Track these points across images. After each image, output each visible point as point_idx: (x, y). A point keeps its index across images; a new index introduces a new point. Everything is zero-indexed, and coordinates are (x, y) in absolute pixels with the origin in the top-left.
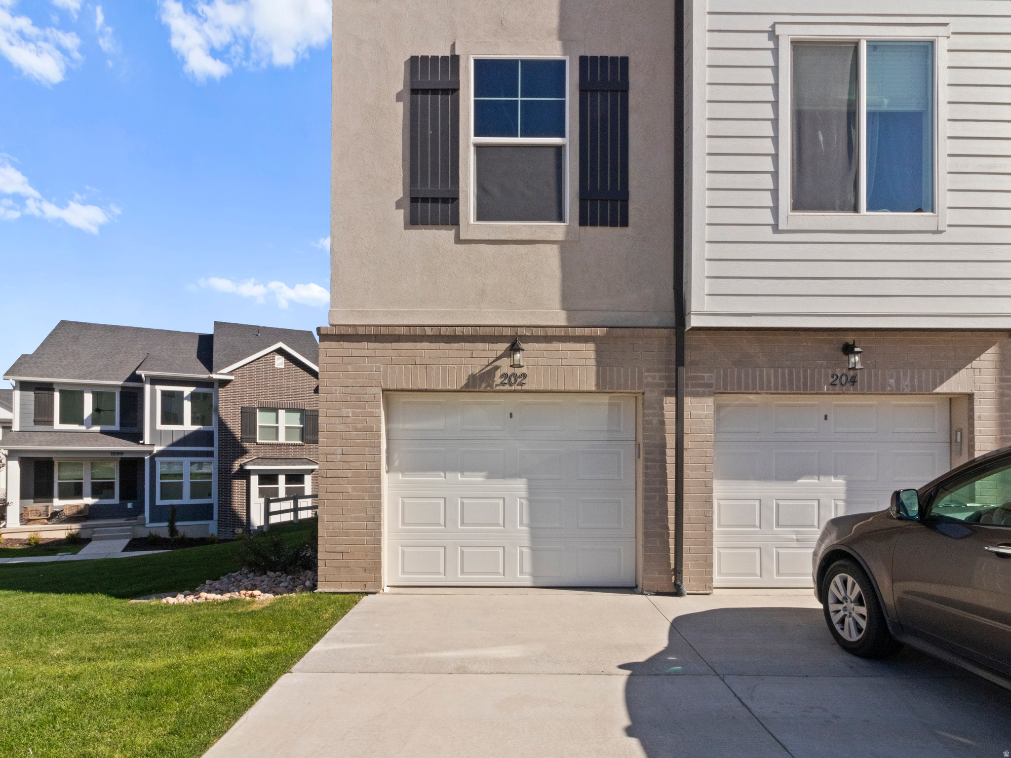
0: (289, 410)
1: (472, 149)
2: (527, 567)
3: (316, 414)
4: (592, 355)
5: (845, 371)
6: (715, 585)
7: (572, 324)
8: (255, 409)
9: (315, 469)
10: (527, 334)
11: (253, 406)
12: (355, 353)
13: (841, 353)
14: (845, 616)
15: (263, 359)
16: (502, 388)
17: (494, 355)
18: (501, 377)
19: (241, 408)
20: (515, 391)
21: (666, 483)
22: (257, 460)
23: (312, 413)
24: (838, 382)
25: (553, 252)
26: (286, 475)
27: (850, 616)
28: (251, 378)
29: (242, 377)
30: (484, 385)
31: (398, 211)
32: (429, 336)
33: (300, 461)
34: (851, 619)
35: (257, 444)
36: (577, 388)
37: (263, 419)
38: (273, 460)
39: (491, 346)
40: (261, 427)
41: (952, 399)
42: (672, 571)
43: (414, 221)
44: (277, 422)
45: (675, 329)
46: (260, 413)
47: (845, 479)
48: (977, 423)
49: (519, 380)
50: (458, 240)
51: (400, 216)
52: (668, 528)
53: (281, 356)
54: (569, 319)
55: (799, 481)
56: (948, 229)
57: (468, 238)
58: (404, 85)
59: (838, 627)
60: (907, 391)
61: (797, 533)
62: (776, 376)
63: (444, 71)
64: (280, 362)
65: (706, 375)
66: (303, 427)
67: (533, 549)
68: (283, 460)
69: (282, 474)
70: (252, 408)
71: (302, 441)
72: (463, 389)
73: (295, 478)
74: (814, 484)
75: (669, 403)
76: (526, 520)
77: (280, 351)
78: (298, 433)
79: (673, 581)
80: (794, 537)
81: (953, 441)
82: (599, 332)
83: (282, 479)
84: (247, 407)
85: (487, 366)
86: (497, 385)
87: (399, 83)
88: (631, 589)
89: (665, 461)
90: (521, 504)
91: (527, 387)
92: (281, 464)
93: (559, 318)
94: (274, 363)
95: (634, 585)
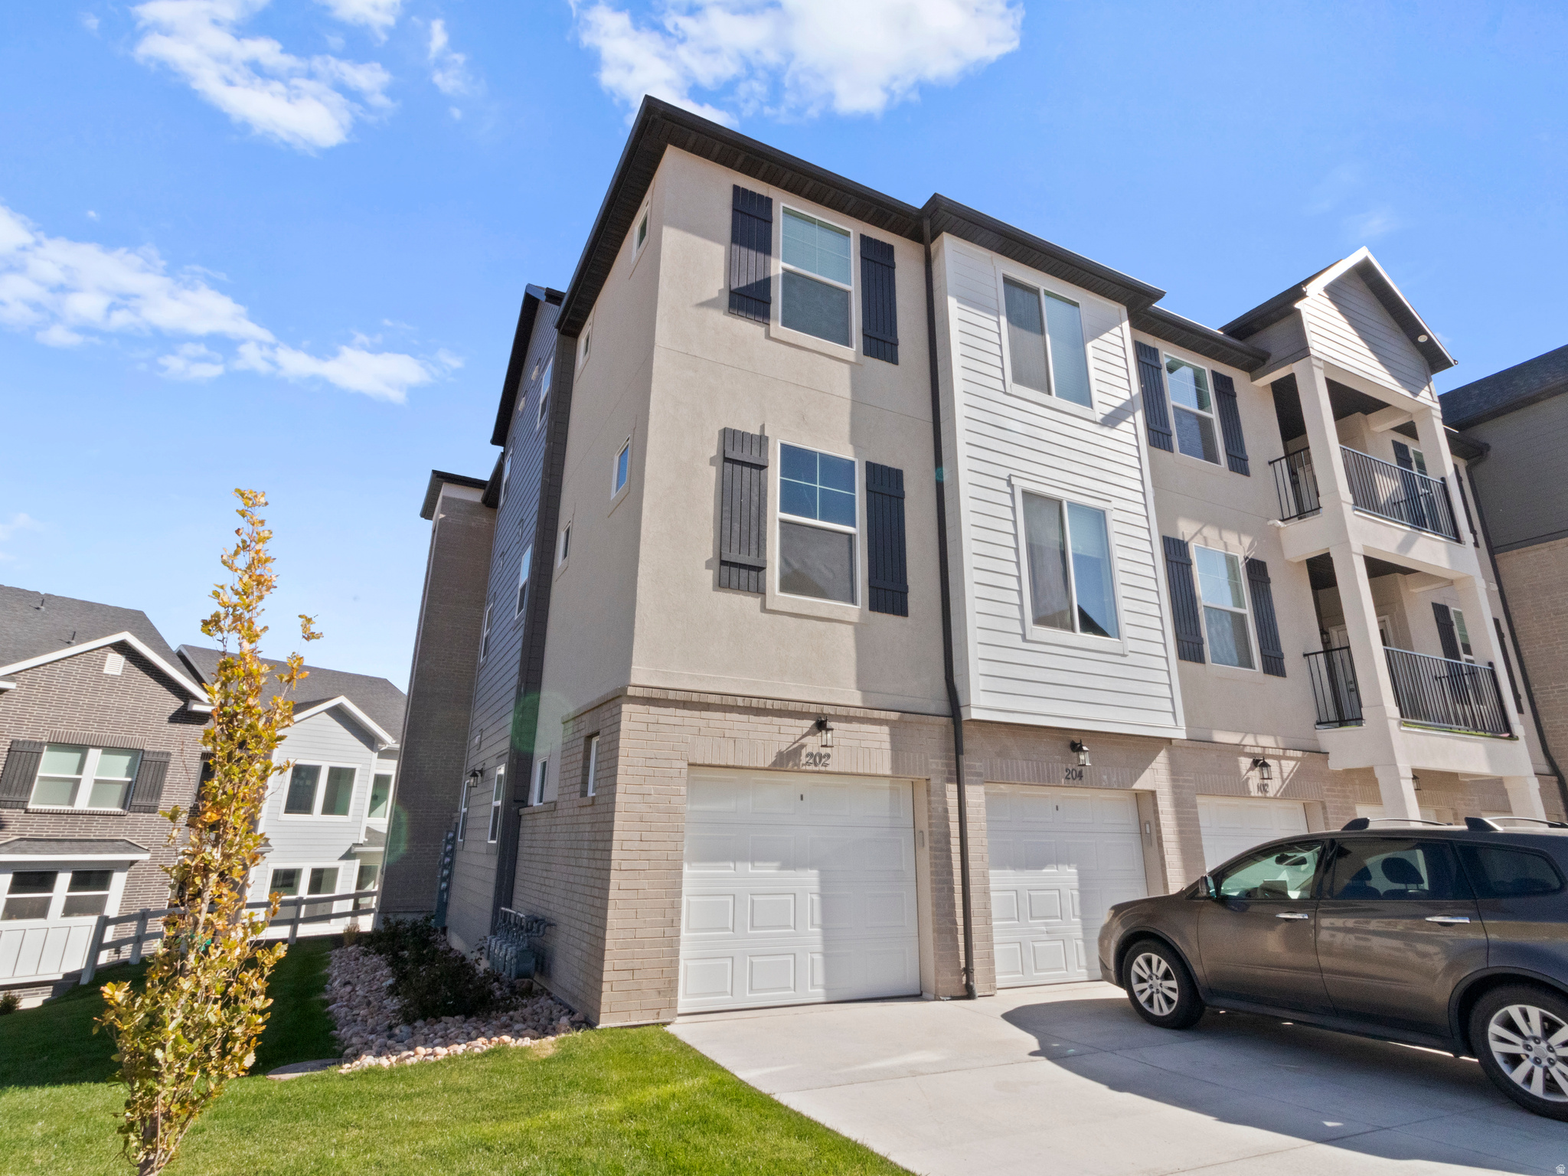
0: (109, 750)
1: (778, 523)
2: (819, 979)
3: (164, 758)
4: (887, 738)
5: (1074, 766)
6: (998, 985)
7: (866, 706)
8: (41, 744)
9: (137, 861)
10: (832, 713)
11: (38, 740)
12: (662, 720)
13: (1069, 750)
14: (1152, 993)
15: (83, 658)
16: (808, 768)
17: (799, 732)
18: (807, 756)
19: (12, 742)
20: (819, 772)
21: (951, 874)
22: (18, 844)
23: (155, 758)
24: (1070, 776)
25: (849, 630)
26: (75, 873)
27: (1158, 992)
28: (47, 690)
29: (30, 686)
30: (790, 764)
31: (707, 571)
32: (739, 707)
33: (111, 844)
34: (1160, 995)
35: (27, 811)
36: (873, 772)
37: (52, 765)
38: (53, 844)
39: (798, 722)
40: (43, 779)
41: (1139, 795)
42: (961, 971)
43: (722, 584)
44: (80, 770)
45: (951, 719)
46: (49, 753)
47: (1077, 869)
48: (1161, 816)
49: (823, 760)
50: (764, 609)
51: (709, 576)
52: (956, 924)
53: (119, 656)
54: (864, 700)
55: (1044, 871)
56: (1130, 654)
57: (774, 608)
58: (718, 452)
59: (1146, 1006)
60: (1115, 786)
61: (1046, 924)
62: (1028, 768)
63: (756, 447)
64: (115, 664)
65: (978, 764)
66: (130, 783)
67: (825, 955)
68: (74, 844)
69: (65, 871)
70: (36, 743)
71: (124, 807)
72: (771, 768)
73: (91, 878)
74: (1053, 874)
75: (952, 789)
76: (817, 920)
77: (122, 648)
78: (118, 793)
79: (964, 982)
80: (1044, 928)
81: (1144, 832)
82: (894, 716)
83: (64, 880)
84: (24, 742)
85: (794, 743)
86: (803, 765)
87: (713, 450)
88: (918, 997)
89: (949, 850)
90: (812, 901)
91: (829, 769)
92: (71, 851)
93: (855, 698)
94: (102, 666)
95: (919, 993)
